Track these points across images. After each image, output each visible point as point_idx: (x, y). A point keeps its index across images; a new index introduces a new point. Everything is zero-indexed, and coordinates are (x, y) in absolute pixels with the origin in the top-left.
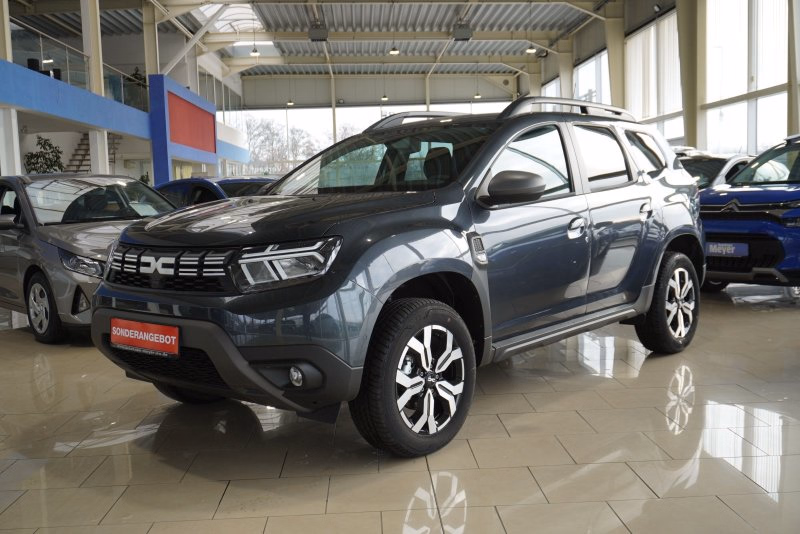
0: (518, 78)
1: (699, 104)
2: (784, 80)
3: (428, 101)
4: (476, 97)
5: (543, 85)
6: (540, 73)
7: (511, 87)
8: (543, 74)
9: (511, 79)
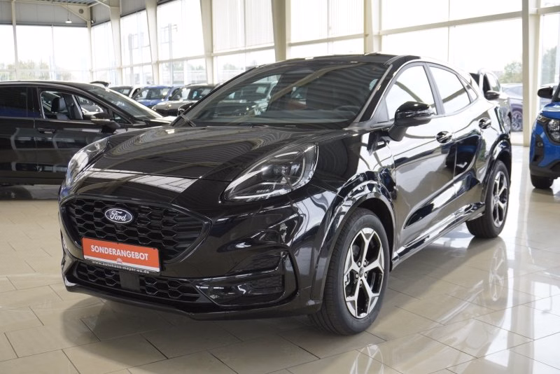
0: (91, 8)
1: (287, 42)
2: (361, 31)
3: (14, 22)
4: (68, 22)
5: (122, 16)
6: (119, 6)
7: (86, 16)
8: (121, 8)
9: (86, 8)
